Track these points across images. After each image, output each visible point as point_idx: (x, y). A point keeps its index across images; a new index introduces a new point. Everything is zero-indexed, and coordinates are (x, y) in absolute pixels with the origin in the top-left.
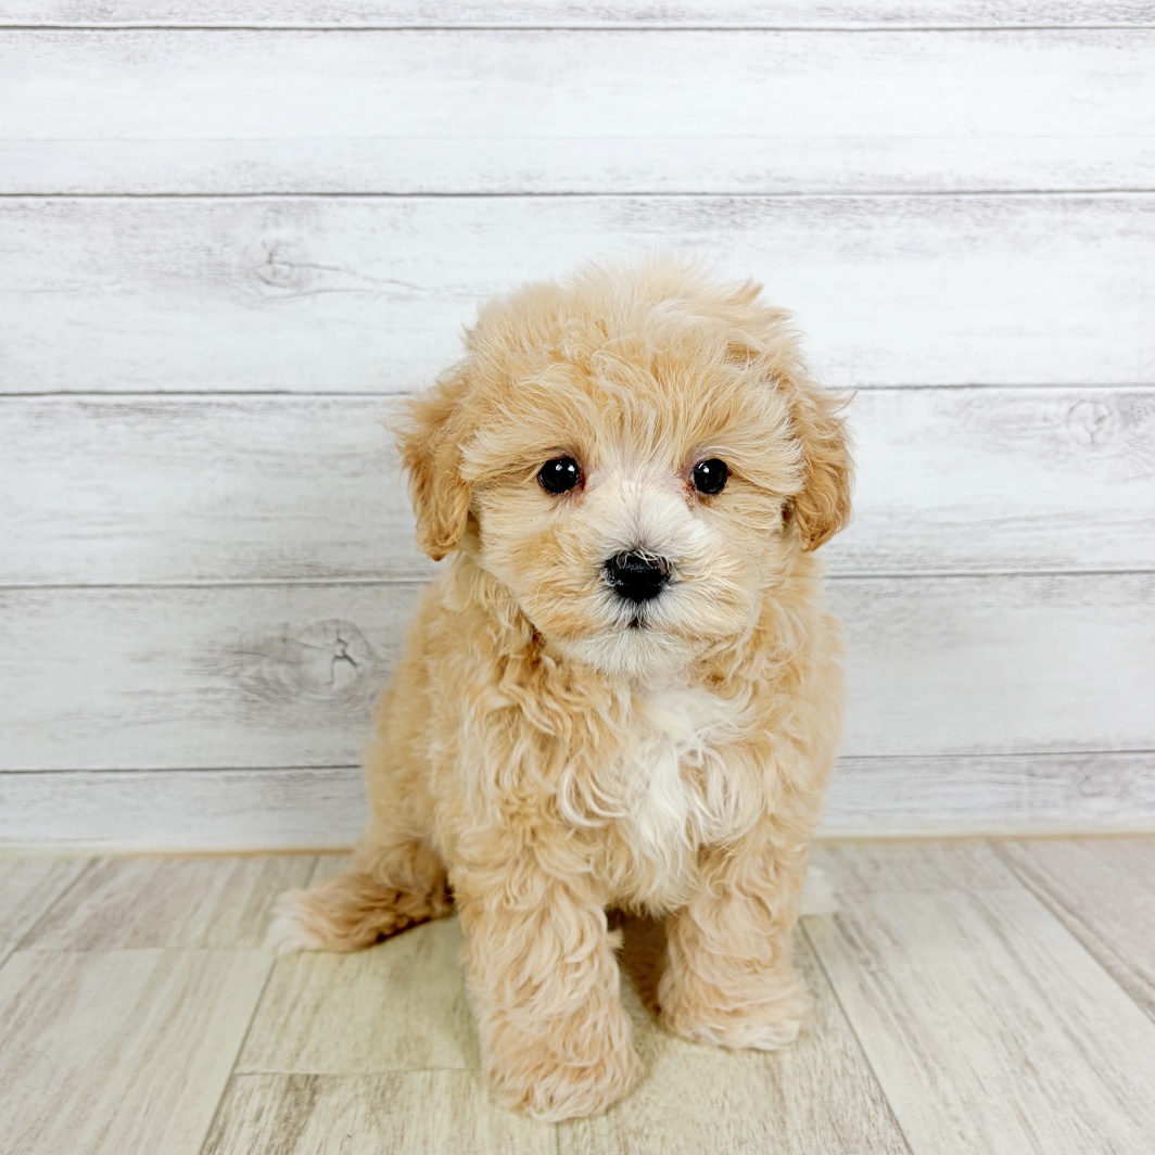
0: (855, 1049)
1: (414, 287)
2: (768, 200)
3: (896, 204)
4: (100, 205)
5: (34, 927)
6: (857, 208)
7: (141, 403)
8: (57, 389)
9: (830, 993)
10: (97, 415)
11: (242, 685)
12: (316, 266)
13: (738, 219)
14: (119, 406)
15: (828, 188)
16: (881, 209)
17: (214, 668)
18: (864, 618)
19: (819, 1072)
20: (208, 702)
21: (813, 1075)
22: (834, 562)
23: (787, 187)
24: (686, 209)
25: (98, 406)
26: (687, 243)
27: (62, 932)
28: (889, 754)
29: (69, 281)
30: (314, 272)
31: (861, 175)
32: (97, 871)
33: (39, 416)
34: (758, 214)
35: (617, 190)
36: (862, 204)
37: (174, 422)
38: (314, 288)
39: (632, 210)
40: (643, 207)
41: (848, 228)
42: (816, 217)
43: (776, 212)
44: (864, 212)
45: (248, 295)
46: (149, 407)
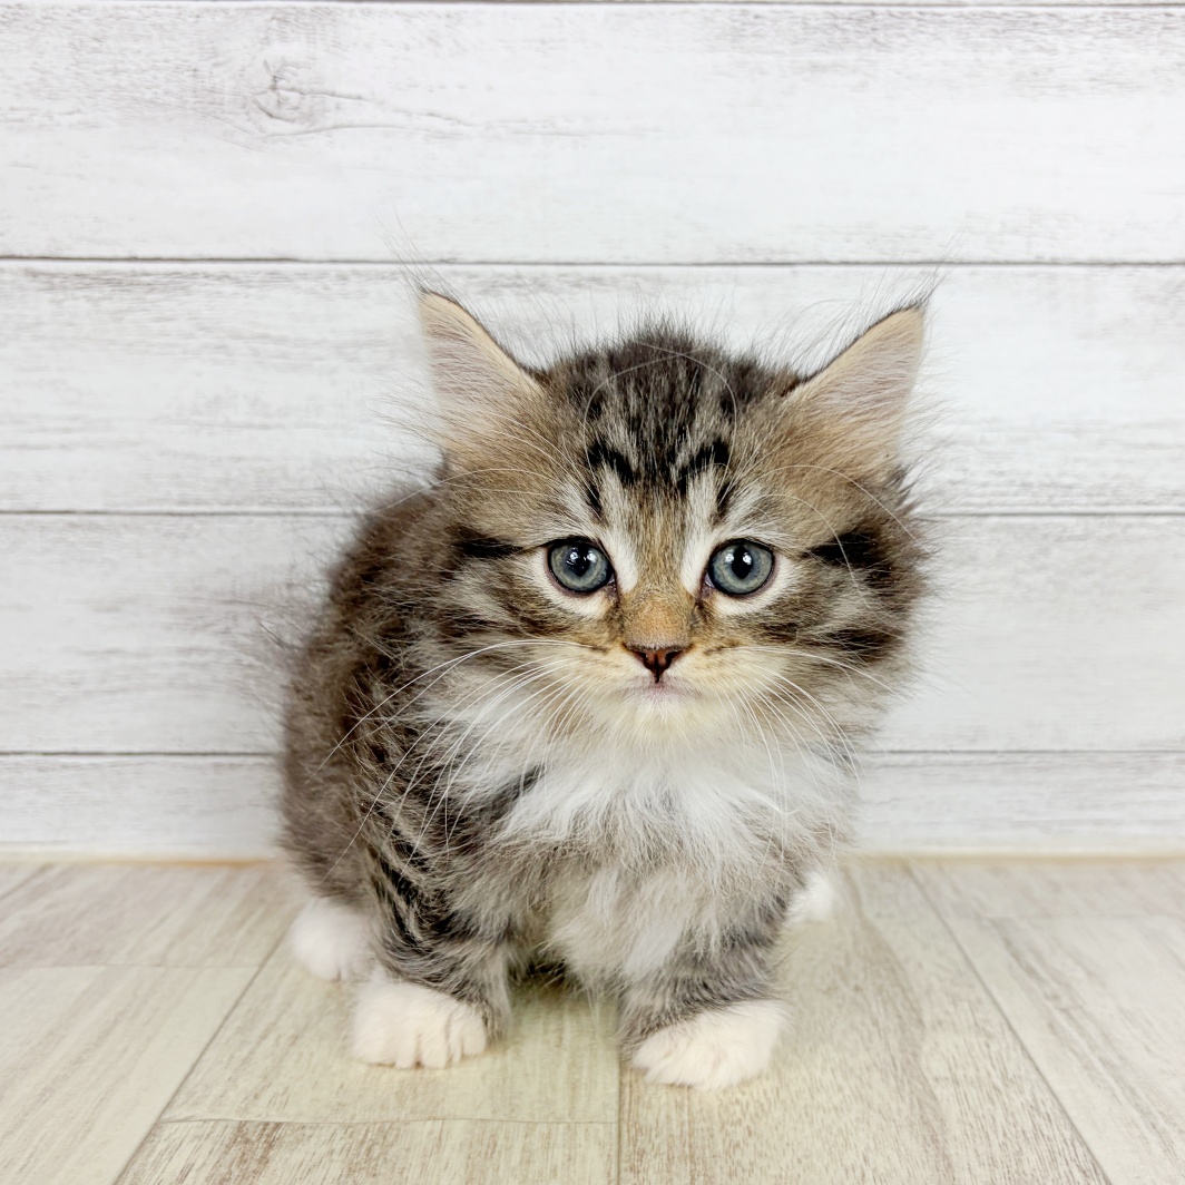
0: (1049, 1104)
1: (459, 122)
2: (921, 13)
3: (1087, 17)
7: (106, 273)
9: (1008, 1033)
10: (51, 288)
12: (333, 94)
13: (881, 37)
14: (79, 276)
16: (1066, 27)
17: (200, 621)
19: (1000, 1134)
21: (992, 1137)
24: (813, 23)
25: (53, 275)
26: (815, 67)
28: (1071, 748)
30: (331, 102)
34: (906, 31)
36: (1043, 19)
37: (150, 297)
38: (330, 123)
39: (744, 24)
40: (758, 21)
41: (1024, 51)
42: (982, 36)
43: (931, 29)
44: (1046, 30)
45: (245, 131)
46: (118, 277)
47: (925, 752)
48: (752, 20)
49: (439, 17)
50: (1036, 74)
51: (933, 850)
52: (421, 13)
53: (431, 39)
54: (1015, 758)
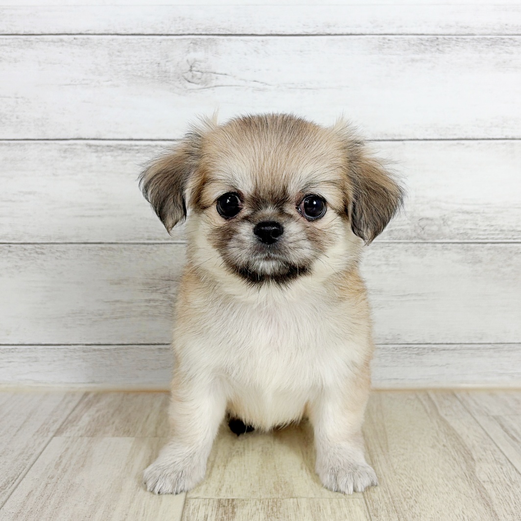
1: (266, 84)
2: (457, 38)
4: (102, 40)
5: (61, 426)
6: (504, 42)
7: (120, 145)
8: (76, 137)
10: (97, 151)
11: (169, 298)
12: (215, 73)
13: (440, 48)
14: (108, 146)
15: (489, 32)
16: (517, 43)
17: (155, 288)
18: (509, 265)
20: (151, 307)
22: (493, 234)
23: (467, 31)
24: (413, 42)
25: (98, 146)
26: (413, 60)
27: (77, 428)
29: (84, 80)
30: (214, 76)
31: (506, 25)
32: (89, 399)
33: (65, 151)
35: (375, 33)
36: (507, 40)
37: (138, 155)
38: (213, 85)
39: (384, 43)
40: (390, 42)
41: (500, 53)
42: (482, 47)
43: (461, 44)
44: (508, 45)
45: (178, 88)
46: (125, 147)
47: (461, 344)
48: (388, 42)
49: (259, 42)
50: (505, 62)
51: (464, 385)
52: (252, 40)
53: (255, 51)
54: (498, 346)
